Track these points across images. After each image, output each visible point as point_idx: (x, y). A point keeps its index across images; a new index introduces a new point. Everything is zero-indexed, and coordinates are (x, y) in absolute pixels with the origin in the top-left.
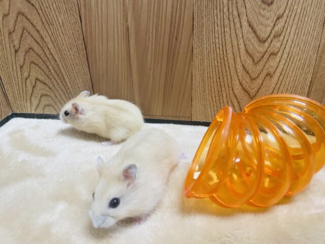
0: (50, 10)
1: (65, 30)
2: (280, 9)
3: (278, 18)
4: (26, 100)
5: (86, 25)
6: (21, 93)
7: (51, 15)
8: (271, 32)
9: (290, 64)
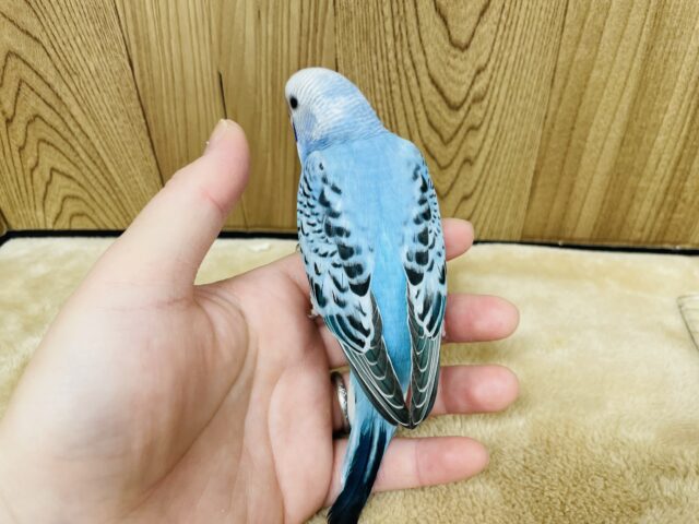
0: (69, 48)
1: (102, 83)
2: (481, 57)
3: (478, 72)
4: (35, 207)
5: (142, 75)
6: (24, 194)
7: (74, 58)
8: (468, 94)
9: (501, 144)
